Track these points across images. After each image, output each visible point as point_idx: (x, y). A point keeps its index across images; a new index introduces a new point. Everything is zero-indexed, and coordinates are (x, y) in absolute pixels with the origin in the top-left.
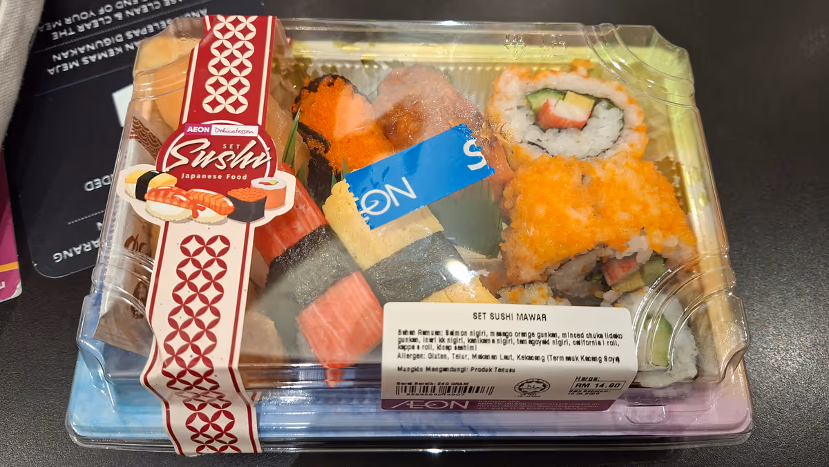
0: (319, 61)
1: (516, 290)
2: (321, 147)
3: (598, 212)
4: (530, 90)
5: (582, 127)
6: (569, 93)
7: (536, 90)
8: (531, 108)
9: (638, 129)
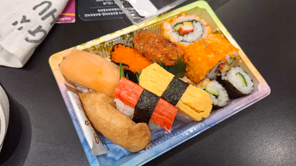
0: (107, 41)
1: (200, 83)
2: (126, 67)
3: (215, 53)
4: (173, 26)
5: (192, 31)
6: (183, 23)
7: (174, 25)
8: (176, 31)
9: (207, 26)
